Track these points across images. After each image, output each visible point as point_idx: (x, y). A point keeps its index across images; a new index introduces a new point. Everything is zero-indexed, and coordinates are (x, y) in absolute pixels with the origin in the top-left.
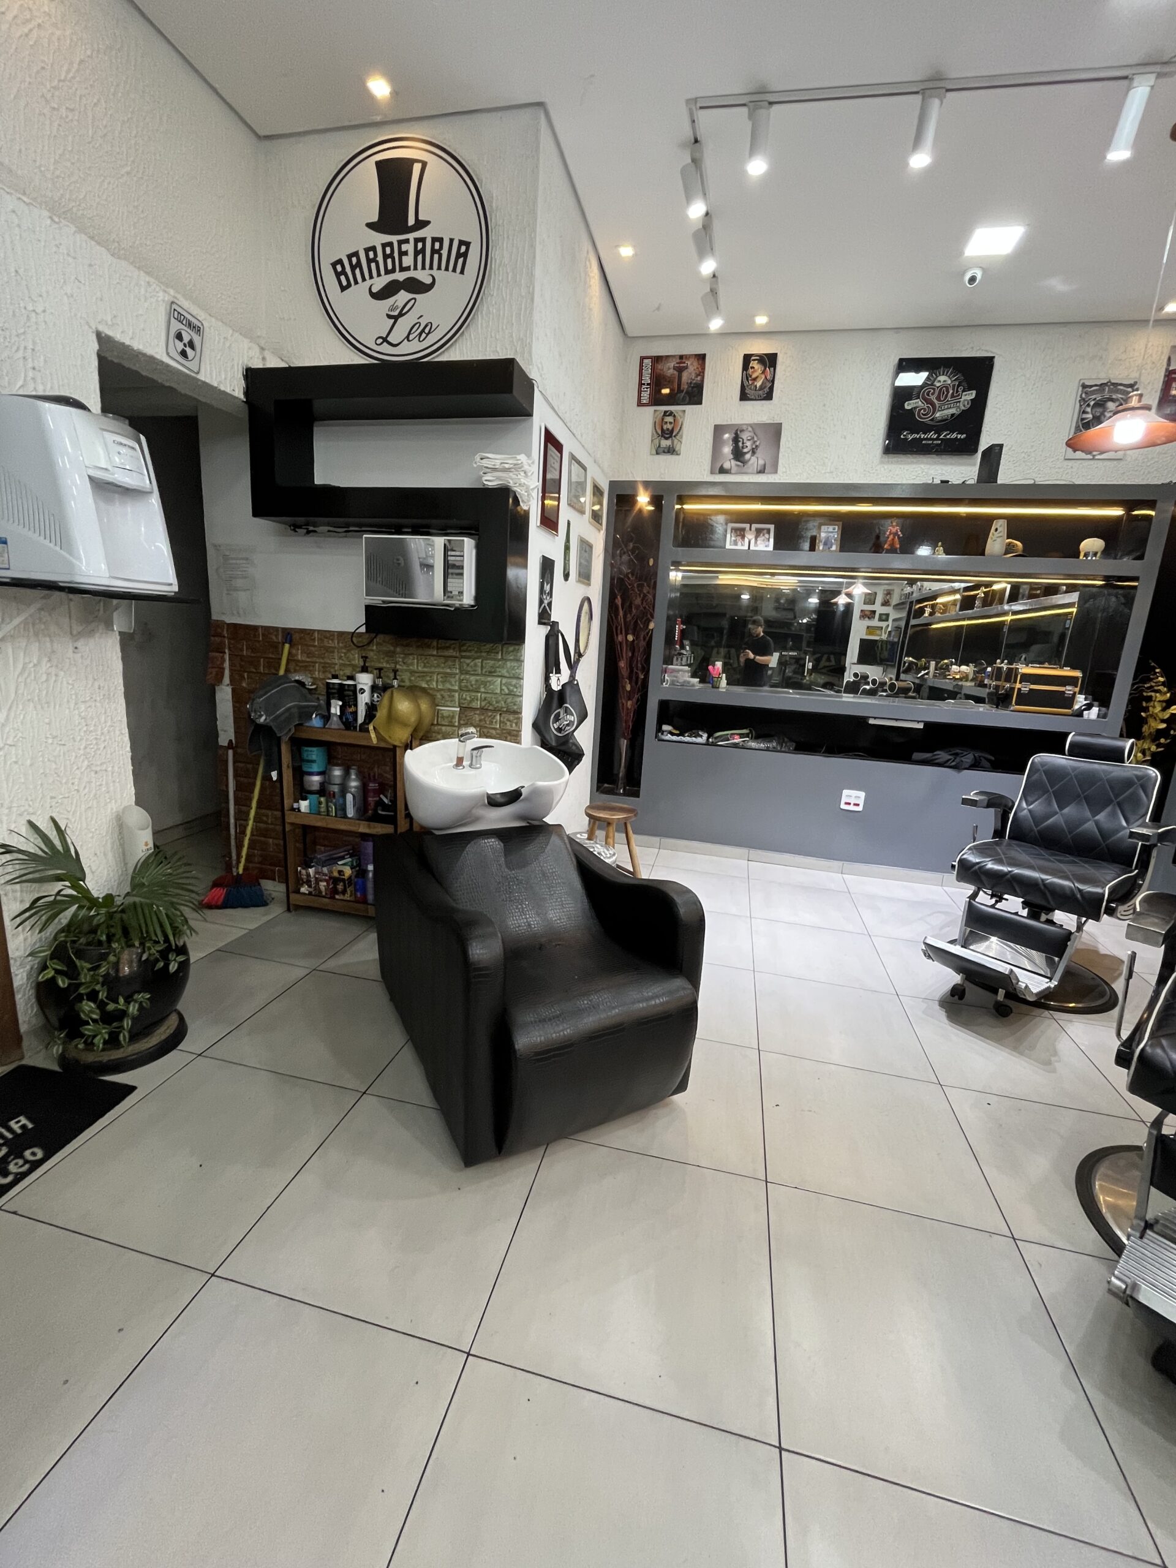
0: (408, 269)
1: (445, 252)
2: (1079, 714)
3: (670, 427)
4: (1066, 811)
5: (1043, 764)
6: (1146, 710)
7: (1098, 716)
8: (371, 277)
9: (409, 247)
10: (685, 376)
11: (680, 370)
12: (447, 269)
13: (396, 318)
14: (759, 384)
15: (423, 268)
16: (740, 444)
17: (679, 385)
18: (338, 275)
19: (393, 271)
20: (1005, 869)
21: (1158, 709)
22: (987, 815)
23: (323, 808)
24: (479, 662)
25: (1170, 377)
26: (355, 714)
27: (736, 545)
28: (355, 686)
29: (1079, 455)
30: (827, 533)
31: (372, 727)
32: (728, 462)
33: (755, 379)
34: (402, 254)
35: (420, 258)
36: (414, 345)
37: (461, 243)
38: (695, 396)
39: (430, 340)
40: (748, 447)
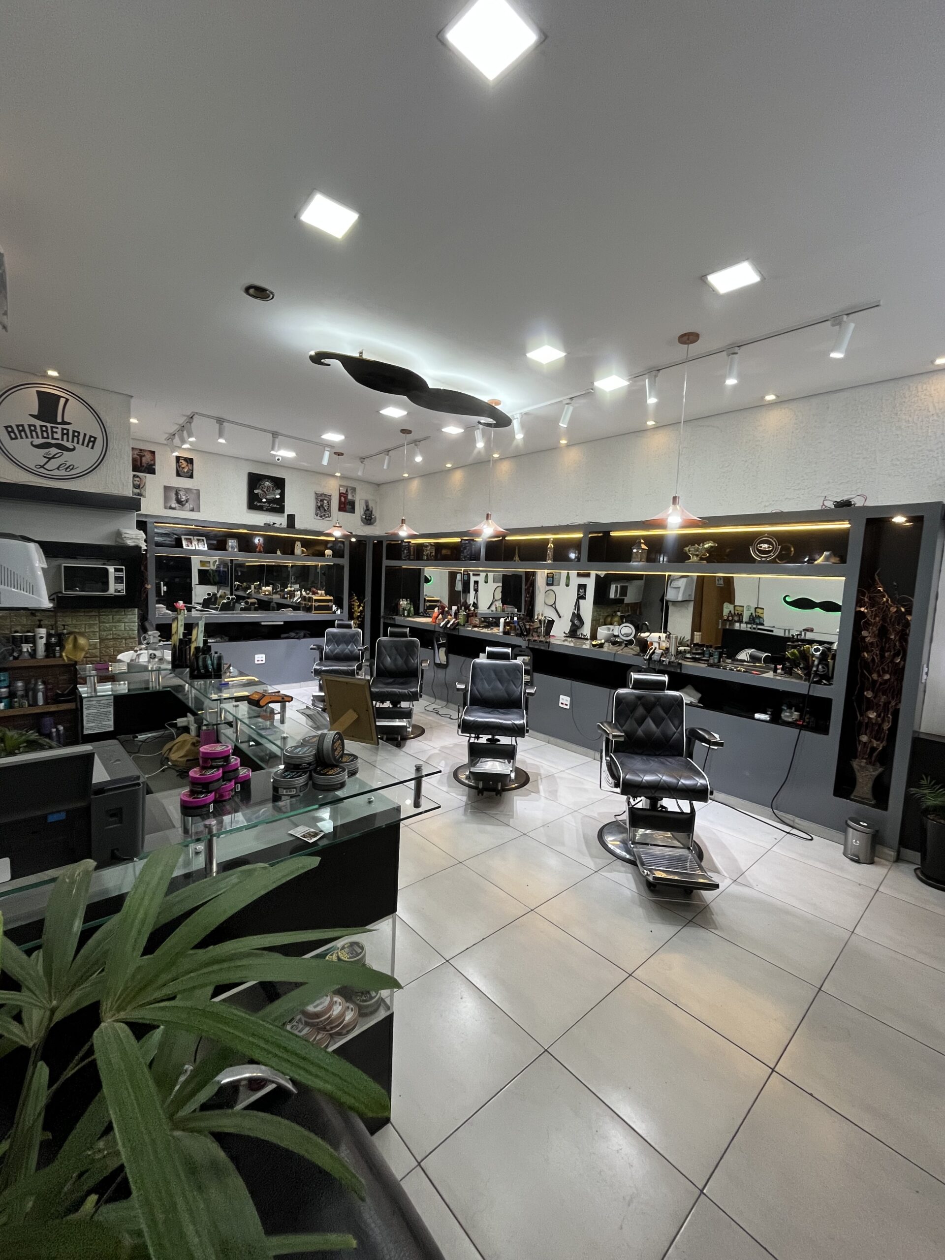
0: (58, 439)
1: (81, 438)
2: (335, 612)
3: (138, 483)
4: (340, 647)
5: (330, 632)
6: (353, 609)
7: (341, 613)
8: (32, 437)
9: (59, 431)
10: (144, 459)
11: (141, 456)
12: (83, 444)
13: (50, 459)
14: (186, 470)
15: (68, 441)
16: (179, 497)
17: (141, 463)
18: (9, 433)
19: (48, 438)
20: (327, 668)
21: (356, 608)
22: (317, 652)
23: (17, 705)
24: (111, 617)
25: (341, 495)
26: (34, 650)
27: (188, 546)
28: (34, 635)
29: (318, 517)
30: (232, 543)
31: (64, 654)
32: (174, 504)
33: (183, 468)
34: (53, 432)
35: (65, 437)
36: (63, 473)
37: (91, 437)
38: (151, 470)
39: (73, 472)
40: (184, 498)
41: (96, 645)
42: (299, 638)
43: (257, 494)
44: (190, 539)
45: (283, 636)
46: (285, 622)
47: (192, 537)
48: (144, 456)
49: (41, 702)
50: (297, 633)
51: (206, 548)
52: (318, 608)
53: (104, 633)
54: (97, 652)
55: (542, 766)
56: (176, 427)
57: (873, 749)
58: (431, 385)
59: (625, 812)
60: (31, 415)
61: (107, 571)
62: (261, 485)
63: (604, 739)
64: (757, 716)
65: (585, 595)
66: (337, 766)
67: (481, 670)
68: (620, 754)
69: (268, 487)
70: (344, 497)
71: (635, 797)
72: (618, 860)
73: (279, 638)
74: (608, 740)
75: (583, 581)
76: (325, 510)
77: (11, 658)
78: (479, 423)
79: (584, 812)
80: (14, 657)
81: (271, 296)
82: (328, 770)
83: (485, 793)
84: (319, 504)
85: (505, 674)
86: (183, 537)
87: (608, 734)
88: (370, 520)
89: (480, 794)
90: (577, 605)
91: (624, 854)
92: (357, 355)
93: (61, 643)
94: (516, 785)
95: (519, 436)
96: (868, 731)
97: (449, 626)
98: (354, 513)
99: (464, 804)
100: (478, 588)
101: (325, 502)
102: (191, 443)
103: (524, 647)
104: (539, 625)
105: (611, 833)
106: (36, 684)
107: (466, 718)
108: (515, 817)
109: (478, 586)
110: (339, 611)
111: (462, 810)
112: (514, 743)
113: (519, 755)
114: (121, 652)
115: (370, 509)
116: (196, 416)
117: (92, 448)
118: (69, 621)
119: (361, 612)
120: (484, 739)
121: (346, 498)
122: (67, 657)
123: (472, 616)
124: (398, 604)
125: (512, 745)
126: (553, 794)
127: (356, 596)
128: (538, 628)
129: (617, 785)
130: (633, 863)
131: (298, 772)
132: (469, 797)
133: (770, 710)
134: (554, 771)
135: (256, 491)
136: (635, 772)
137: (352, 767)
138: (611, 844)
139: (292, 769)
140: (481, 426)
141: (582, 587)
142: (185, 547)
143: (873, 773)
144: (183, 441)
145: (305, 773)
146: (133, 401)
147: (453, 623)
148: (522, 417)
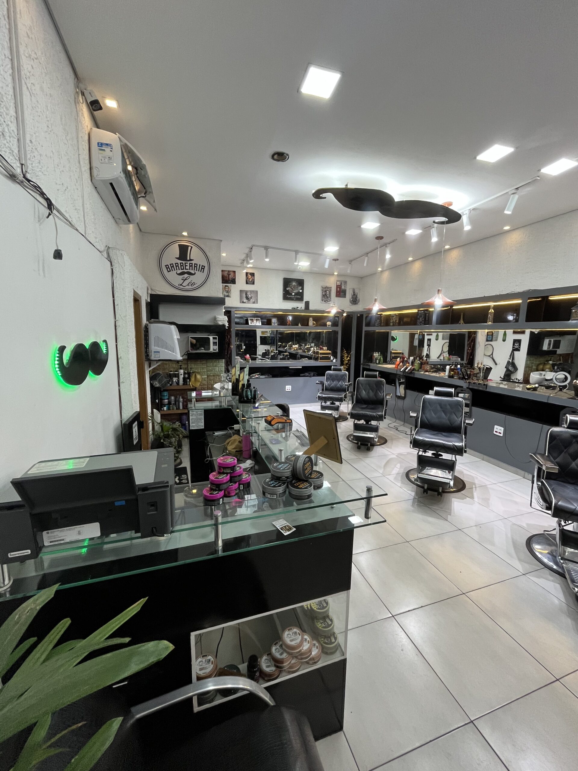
0: (188, 269)
1: (198, 267)
2: (332, 361)
3: (227, 290)
4: (334, 382)
5: (328, 373)
6: (344, 358)
8: (177, 270)
9: (188, 265)
10: (230, 276)
11: (229, 275)
12: (199, 271)
13: (184, 280)
14: (251, 280)
15: (192, 270)
16: (247, 296)
17: (229, 278)
18: (167, 268)
19: (183, 269)
20: (326, 396)
21: (346, 358)
22: (320, 386)
23: (171, 408)
24: (212, 364)
25: (337, 287)
26: (179, 381)
28: (178, 373)
29: (323, 302)
30: (274, 320)
31: (190, 383)
32: (245, 300)
33: (249, 279)
34: (186, 266)
35: (191, 267)
36: (190, 287)
37: (202, 266)
38: (233, 282)
39: (195, 286)
40: (250, 296)
41: (205, 378)
42: (310, 377)
43: (288, 290)
45: (301, 375)
46: (302, 367)
47: (253, 318)
48: (230, 274)
49: (181, 407)
50: (309, 373)
51: (261, 324)
52: (322, 358)
53: (209, 373)
54: (205, 382)
55: (477, 478)
56: (245, 255)
58: (397, 199)
59: (555, 529)
60: (176, 258)
61: (209, 339)
62: (290, 284)
63: (536, 467)
65: (520, 347)
66: (306, 481)
67: (429, 403)
68: (552, 482)
69: (295, 285)
71: (566, 520)
72: (546, 568)
73: (299, 376)
74: (540, 470)
75: (518, 337)
76: (328, 297)
77: (169, 385)
78: (434, 222)
79: (513, 520)
80: (170, 384)
81: (287, 157)
82: (299, 483)
83: (429, 492)
84: (324, 294)
85: (448, 407)
86: (249, 319)
87: (542, 465)
88: (356, 301)
89: (425, 493)
90: (512, 356)
91: (551, 564)
92: (344, 187)
93: (189, 378)
94: (455, 489)
95: (467, 228)
97: (407, 371)
98: (345, 297)
99: (412, 498)
100: (430, 344)
101: (328, 292)
102: (252, 263)
103: (465, 387)
104: (478, 371)
105: (539, 543)
106: (179, 398)
107: (416, 437)
108: (452, 514)
109: (430, 342)
110: (335, 360)
111: (411, 502)
112: (454, 459)
113: (458, 467)
114: (216, 383)
115: (356, 294)
116: (253, 247)
117: (203, 272)
118: (193, 366)
119: (348, 361)
120: (429, 454)
121: (340, 288)
122: (192, 385)
123: (424, 364)
124: (372, 356)
125: (452, 460)
126: (486, 501)
127: (346, 350)
128: (477, 373)
129: (549, 508)
130: (562, 575)
131: (279, 483)
132: (417, 494)
134: (487, 483)
135: (287, 289)
136: (567, 500)
137: (318, 483)
138: (539, 552)
139: (276, 479)
140: (436, 225)
141: (517, 342)
142: (250, 324)
144: (248, 263)
145: (284, 483)
146: (222, 243)
147: (410, 369)
148: (470, 213)
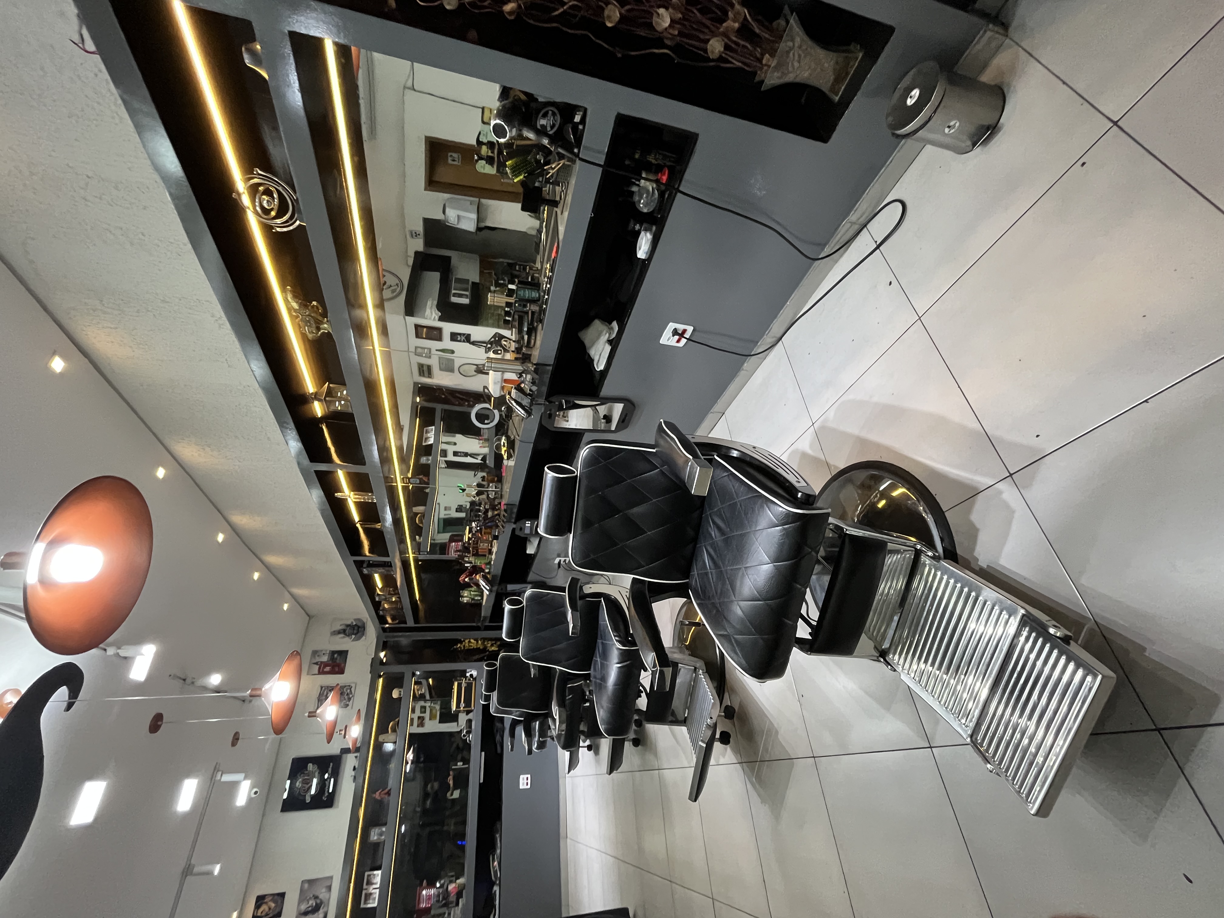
25: (321, 672)
27: (375, 899)
30: (375, 835)
33: (270, 909)
40: (312, 902)
43: (312, 798)
44: (366, 894)
45: (499, 753)
46: (481, 751)
47: (364, 893)
51: (379, 872)
57: (745, 31)
62: (299, 794)
64: (642, 254)
70: (324, 667)
86: (363, 906)
88: (359, 627)
96: (702, 36)
98: (347, 652)
100: (463, 453)
109: (460, 452)
115: (343, 627)
119: (477, 640)
121: (326, 665)
123: (477, 550)
133: (631, 225)
135: (309, 799)
142: (375, 905)
143: (798, 40)
